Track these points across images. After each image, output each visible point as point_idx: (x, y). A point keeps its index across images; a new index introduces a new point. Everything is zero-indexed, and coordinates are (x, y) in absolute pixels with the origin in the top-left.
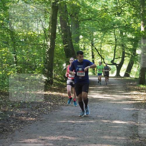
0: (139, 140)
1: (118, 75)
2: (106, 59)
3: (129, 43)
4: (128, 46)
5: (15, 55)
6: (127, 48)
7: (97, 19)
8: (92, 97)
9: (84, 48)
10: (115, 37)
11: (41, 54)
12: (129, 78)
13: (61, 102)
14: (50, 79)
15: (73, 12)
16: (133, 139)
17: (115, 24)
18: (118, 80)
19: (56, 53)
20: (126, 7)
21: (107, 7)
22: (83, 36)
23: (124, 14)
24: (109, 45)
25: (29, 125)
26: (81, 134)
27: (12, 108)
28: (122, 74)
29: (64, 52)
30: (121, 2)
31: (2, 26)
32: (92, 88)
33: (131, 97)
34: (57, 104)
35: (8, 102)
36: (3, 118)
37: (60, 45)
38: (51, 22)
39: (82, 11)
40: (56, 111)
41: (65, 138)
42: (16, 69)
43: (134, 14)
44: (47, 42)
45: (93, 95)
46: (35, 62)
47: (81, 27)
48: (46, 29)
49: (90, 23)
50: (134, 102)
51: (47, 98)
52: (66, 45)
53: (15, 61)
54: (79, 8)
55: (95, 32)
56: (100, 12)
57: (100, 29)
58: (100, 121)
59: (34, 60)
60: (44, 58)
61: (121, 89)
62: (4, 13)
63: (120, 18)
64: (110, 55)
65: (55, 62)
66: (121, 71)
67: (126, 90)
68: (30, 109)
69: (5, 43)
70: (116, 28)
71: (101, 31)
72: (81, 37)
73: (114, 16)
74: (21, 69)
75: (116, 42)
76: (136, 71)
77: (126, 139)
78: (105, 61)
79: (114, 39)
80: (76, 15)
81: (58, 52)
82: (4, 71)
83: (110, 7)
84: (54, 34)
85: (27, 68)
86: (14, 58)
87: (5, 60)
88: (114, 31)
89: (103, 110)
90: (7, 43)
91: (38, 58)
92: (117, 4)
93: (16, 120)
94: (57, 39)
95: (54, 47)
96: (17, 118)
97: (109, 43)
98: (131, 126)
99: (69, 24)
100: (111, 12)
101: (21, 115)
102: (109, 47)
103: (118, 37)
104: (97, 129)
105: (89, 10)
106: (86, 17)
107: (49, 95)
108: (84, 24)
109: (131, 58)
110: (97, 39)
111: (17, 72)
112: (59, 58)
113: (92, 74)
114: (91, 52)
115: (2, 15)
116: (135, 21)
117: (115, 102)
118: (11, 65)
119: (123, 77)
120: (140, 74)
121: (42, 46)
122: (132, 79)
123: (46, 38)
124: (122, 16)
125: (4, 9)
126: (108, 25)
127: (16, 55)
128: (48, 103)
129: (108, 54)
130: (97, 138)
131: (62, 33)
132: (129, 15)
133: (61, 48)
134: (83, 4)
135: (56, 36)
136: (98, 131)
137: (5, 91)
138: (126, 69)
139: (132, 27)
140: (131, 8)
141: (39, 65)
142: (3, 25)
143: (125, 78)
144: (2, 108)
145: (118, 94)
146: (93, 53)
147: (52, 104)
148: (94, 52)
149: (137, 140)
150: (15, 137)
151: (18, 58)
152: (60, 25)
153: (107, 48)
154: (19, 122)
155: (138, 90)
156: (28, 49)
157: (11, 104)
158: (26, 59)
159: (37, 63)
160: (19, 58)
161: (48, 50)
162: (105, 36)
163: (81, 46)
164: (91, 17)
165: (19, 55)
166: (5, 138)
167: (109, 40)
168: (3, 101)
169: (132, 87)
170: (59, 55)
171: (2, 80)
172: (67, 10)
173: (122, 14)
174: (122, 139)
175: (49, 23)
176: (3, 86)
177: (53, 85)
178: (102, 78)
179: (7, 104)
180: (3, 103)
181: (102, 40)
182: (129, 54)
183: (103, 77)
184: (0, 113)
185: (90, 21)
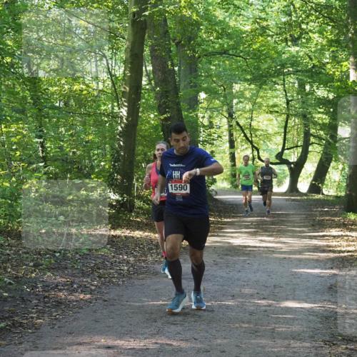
0: (347, 348)
1: (293, 188)
2: (264, 150)
3: (319, 110)
4: (319, 118)
5: (42, 140)
6: (315, 123)
7: (242, 51)
8: (229, 243)
9: (211, 122)
10: (286, 95)
11: (106, 138)
12: (320, 196)
13: (154, 256)
14: (127, 200)
15: (183, 35)
16: (331, 346)
17: (287, 64)
18: (294, 200)
19: (141, 136)
20: (313, 24)
21: (265, 24)
22: (206, 93)
23: (307, 39)
24: (270, 116)
25: (75, 310)
26: (202, 334)
27: (33, 269)
28: (303, 186)
29: (162, 133)
30: (301, 11)
31: (10, 69)
32: (228, 220)
33: (325, 244)
34: (144, 261)
35: (25, 256)
36: (11, 295)
37: (152, 116)
38: (130, 61)
39: (205, 33)
40: (141, 276)
41: (163, 344)
42: (45, 174)
43: (332, 41)
44: (119, 109)
45: (232, 237)
46: (90, 158)
47: (201, 73)
48: (117, 78)
49: (224, 62)
50: (332, 255)
51: (120, 245)
52: (165, 116)
53: (41, 154)
54: (198, 24)
55: (236, 83)
56: (248, 35)
57: (249, 77)
58: (249, 302)
59: (89, 153)
60: (112, 148)
61: (301, 223)
62: (14, 39)
63: (297, 48)
64: (274, 140)
65: (139, 158)
66: (300, 179)
67: (313, 225)
68: (77, 271)
69: (17, 112)
70: (289, 74)
71: (251, 82)
72: (202, 95)
73: (284, 44)
74: (56, 174)
75: (288, 109)
76: (337, 179)
77: (313, 347)
78: (260, 154)
79: (285, 100)
80: (190, 41)
81: (146, 134)
82: (14, 179)
83: (274, 23)
84: (138, 90)
85: (70, 173)
86: (40, 148)
87: (18, 153)
88: (284, 81)
89: (258, 274)
90: (23, 112)
91: (98, 148)
92: (290, 15)
93: (44, 298)
94: (143, 101)
95: (137, 121)
96: (47, 294)
97: (272, 110)
98: (325, 314)
99: (173, 65)
100: (277, 35)
102: (272, 120)
103: (293, 96)
104: (243, 322)
105: (223, 29)
106: (214, 47)
107: (126, 237)
108: (210, 64)
109: (326, 147)
110: (242, 100)
112: (147, 146)
113: (229, 187)
114: (226, 133)
115: (9, 43)
116: (336, 57)
117: (287, 256)
118: (33, 163)
119: (305, 195)
120: (347, 185)
121: (106, 119)
122: (329, 198)
123: (117, 99)
124: (302, 46)
125: (15, 30)
126: (270, 68)
127: (45, 139)
128: (121, 256)
129: (268, 137)
130: (241, 343)
131: (156, 86)
132: (320, 41)
133: (153, 122)
134: (208, 17)
135: (141, 93)
136: (244, 325)
137: (18, 228)
138: (313, 175)
139: (328, 71)
140: (324, 24)
141: (98, 166)
142: (12, 67)
143: (311, 198)
144: (9, 270)
145: (294, 235)
146: (231, 135)
147: (132, 259)
148: (235, 133)
149: (340, 350)
150: (42, 342)
151: (48, 147)
152: (150, 68)
153: (267, 123)
154: (52, 305)
155: (344, 226)
156: (72, 126)
157: (33, 261)
158: (68, 150)
159: (96, 159)
160: (50, 147)
161: (122, 127)
162: (261, 94)
163: (203, 117)
164: (225, 46)
165: (51, 141)
166: (17, 342)
167: (271, 103)
168: (12, 252)
169: (327, 218)
170: (148, 139)
171: (10, 202)
172: (167, 31)
173: (304, 41)
174: (303, 347)
175: (125, 62)
176: (13, 216)
177: (133, 214)
178: (253, 197)
179: (22, 261)
180: (13, 258)
181: (255, 103)
182: (320, 138)
183: (257, 195)
184: (5, 282)
185: (224, 57)
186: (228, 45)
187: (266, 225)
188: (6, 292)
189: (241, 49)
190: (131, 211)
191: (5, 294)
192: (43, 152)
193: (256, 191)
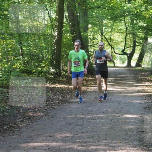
1: (129, 65)
2: (116, 49)
3: (140, 31)
4: (140, 35)
5: (21, 47)
6: (138, 37)
7: (106, 6)
9: (94, 37)
10: (126, 25)
11: (49, 45)
12: (141, 68)
13: (70, 96)
14: (58, 72)
17: (126, 12)
18: (129, 70)
19: (64, 44)
24: (119, 34)
25: (36, 120)
26: (90, 130)
28: (133, 63)
34: (66, 98)
36: (9, 114)
37: (68, 35)
38: (58, 11)
40: (64, 105)
44: (54, 32)
46: (42, 54)
48: (53, 19)
49: (99, 11)
50: (145, 94)
51: (55, 91)
52: (74, 35)
55: (104, 20)
57: (109, 17)
59: (42, 51)
60: (51, 49)
61: (132, 80)
63: (130, 5)
64: (121, 44)
65: (63, 53)
67: (137, 81)
70: (127, 16)
71: (111, 19)
72: (90, 26)
73: (124, 3)
74: (28, 61)
75: (127, 31)
77: (137, 134)
78: (115, 50)
79: (125, 27)
80: (84, 3)
81: (66, 43)
82: (9, 63)
85: (34, 60)
86: (20, 50)
87: (11, 52)
88: (125, 19)
89: (114, 103)
91: (45, 49)
93: (23, 115)
94: (64, 28)
95: (62, 37)
96: (24, 113)
97: (120, 32)
101: (29, 110)
102: (119, 36)
103: (128, 25)
106: (94, 5)
107: (58, 88)
108: (93, 12)
109: (143, 47)
110: (107, 27)
111: (23, 64)
112: (66, 48)
116: (147, 8)
117: (126, 95)
118: (17, 57)
119: (134, 67)
121: (49, 37)
122: (144, 69)
123: (53, 28)
126: (118, 13)
128: (56, 96)
129: (118, 43)
130: (107, 133)
131: (70, 22)
132: (140, 1)
135: (63, 25)
139: (143, 14)
141: (46, 57)
143: (136, 69)
144: (8, 103)
147: (60, 97)
150: (22, 134)
152: (67, 14)
154: (27, 118)
156: (34, 40)
158: (32, 50)
159: (45, 54)
160: (25, 49)
161: (55, 40)
162: (115, 24)
163: (90, 35)
164: (99, 4)
165: (25, 47)
166: (11, 135)
167: (119, 28)
168: (9, 95)
169: (143, 78)
170: (67, 45)
171: (8, 73)
173: (133, 1)
175: (56, 12)
177: (61, 78)
178: (112, 69)
181: (112, 29)
182: (140, 43)
183: (114, 68)
184: (6, 109)
185: (99, 9)
186: (101, 4)
187: (118, 81)
188: (7, 113)
189: (106, 5)
190: (60, 76)
191: (6, 114)
192: (22, 51)
193: (113, 66)
